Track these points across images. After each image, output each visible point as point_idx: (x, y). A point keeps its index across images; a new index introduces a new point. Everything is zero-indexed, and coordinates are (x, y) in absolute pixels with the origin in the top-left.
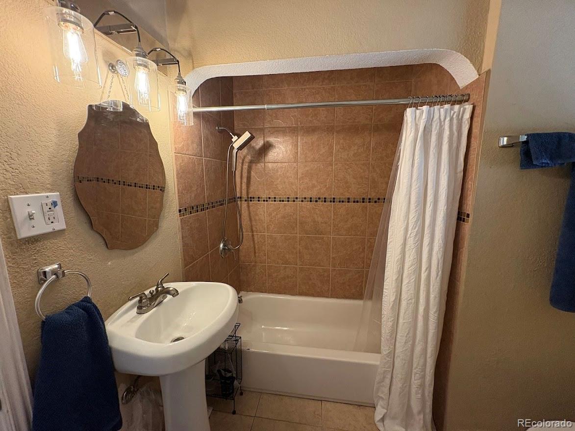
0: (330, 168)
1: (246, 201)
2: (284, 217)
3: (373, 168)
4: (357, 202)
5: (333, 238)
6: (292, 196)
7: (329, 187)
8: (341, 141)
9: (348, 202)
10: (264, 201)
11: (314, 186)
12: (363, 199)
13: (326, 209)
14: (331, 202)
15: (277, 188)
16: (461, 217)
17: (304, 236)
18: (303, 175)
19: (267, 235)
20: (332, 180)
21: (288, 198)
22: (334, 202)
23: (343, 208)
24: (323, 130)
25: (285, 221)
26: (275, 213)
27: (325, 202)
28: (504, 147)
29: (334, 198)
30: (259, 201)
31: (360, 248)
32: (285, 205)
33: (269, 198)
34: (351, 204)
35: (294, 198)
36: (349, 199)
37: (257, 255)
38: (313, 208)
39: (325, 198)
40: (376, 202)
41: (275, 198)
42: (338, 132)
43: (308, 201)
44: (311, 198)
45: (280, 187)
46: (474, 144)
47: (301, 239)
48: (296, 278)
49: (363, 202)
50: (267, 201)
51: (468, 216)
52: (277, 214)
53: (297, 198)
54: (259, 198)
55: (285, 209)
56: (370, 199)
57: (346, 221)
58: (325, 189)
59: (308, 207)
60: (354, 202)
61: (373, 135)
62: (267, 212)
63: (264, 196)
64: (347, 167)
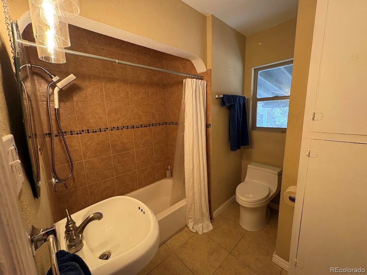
0: (128, 106)
1: (56, 136)
2: (98, 144)
3: (152, 106)
4: (146, 126)
5: (135, 151)
6: (103, 127)
7: (129, 119)
8: (133, 90)
9: (142, 127)
10: (77, 134)
11: (119, 119)
12: (149, 124)
13: (129, 133)
14: (131, 128)
15: (90, 122)
16: (207, 126)
17: (117, 155)
18: (110, 112)
19: (85, 161)
20: (130, 114)
21: (100, 129)
22: (133, 128)
23: (139, 131)
24: (120, 81)
25: (99, 147)
26: (90, 142)
27: (128, 128)
28: (217, 98)
29: (133, 126)
30: (72, 134)
31: (151, 153)
32: (98, 135)
33: (83, 131)
34: (144, 128)
35: (105, 128)
36: (141, 125)
37: (76, 180)
38: (120, 134)
39: (128, 126)
40: (155, 125)
41: (88, 130)
42: (131, 83)
43: (116, 130)
44: (118, 127)
45: (92, 121)
46: (209, 97)
47: (114, 157)
48: (114, 186)
49: (149, 126)
50: (80, 133)
51: (210, 125)
52: (91, 143)
53: (107, 128)
54: (71, 132)
55: (99, 138)
56: (152, 124)
57: (142, 139)
58: (126, 121)
59: (116, 133)
60: (145, 127)
61: (150, 88)
62: (81, 142)
63: (77, 130)
64: (138, 106)
